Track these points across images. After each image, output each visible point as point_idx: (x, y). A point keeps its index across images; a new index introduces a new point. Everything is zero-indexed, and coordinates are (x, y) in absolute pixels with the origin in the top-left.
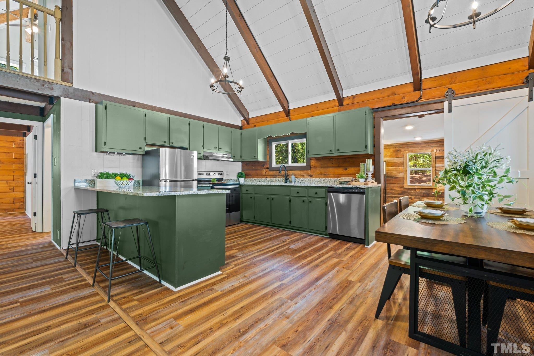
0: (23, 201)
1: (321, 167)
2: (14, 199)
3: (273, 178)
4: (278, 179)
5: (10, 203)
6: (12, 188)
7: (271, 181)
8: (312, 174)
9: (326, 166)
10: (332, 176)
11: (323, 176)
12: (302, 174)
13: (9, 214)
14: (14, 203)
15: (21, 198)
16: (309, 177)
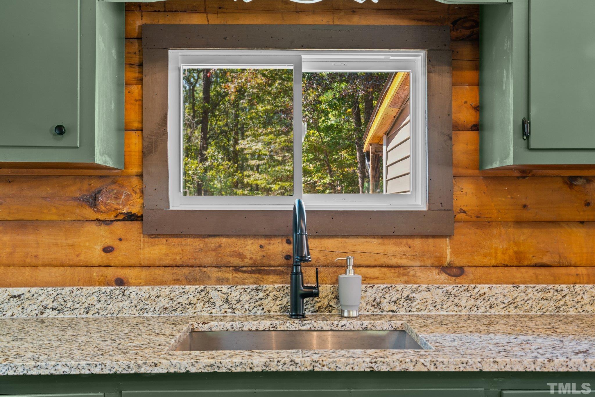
1: (519, 223)
3: (177, 282)
4: (224, 288)
7: (164, 302)
8: (458, 262)
9: (550, 216)
10: (582, 271)
11: (530, 272)
12: (394, 261)
16: (443, 277)
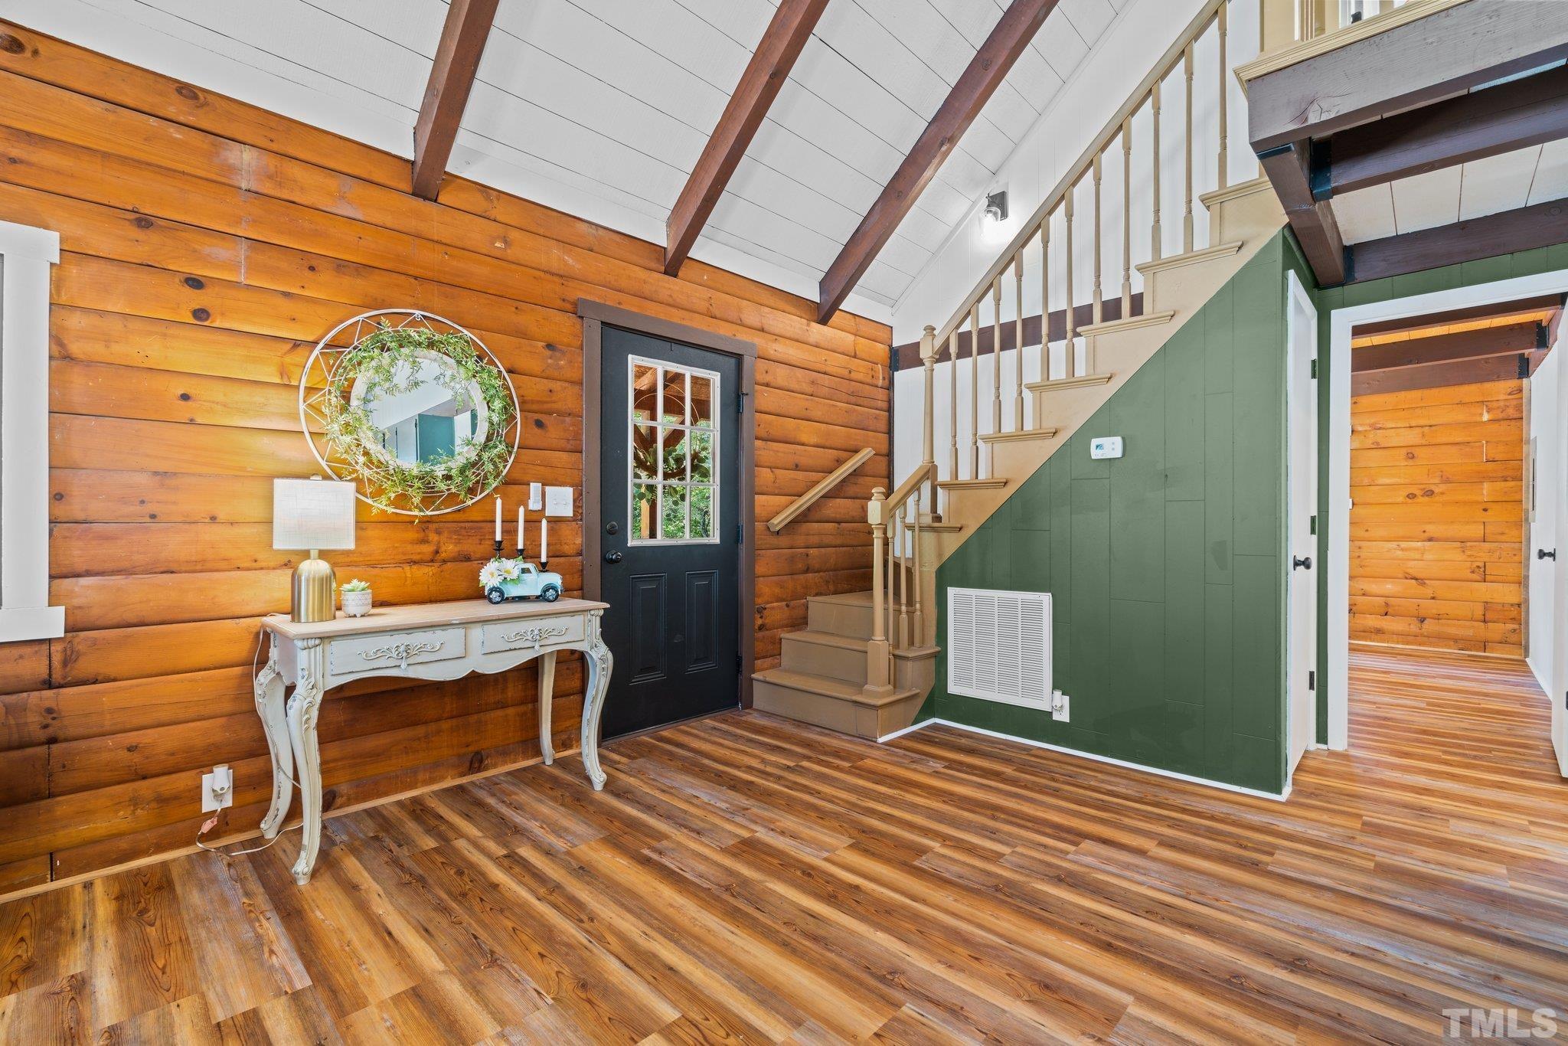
0: (1518, 615)
2: (1487, 605)
5: (1472, 620)
6: (1478, 567)
13: (1469, 656)
14: (1485, 621)
15: (1512, 605)
